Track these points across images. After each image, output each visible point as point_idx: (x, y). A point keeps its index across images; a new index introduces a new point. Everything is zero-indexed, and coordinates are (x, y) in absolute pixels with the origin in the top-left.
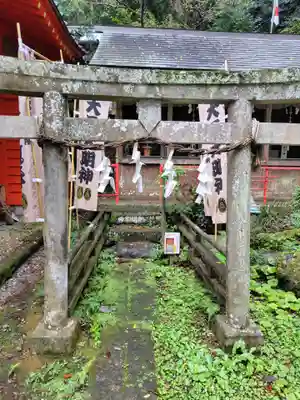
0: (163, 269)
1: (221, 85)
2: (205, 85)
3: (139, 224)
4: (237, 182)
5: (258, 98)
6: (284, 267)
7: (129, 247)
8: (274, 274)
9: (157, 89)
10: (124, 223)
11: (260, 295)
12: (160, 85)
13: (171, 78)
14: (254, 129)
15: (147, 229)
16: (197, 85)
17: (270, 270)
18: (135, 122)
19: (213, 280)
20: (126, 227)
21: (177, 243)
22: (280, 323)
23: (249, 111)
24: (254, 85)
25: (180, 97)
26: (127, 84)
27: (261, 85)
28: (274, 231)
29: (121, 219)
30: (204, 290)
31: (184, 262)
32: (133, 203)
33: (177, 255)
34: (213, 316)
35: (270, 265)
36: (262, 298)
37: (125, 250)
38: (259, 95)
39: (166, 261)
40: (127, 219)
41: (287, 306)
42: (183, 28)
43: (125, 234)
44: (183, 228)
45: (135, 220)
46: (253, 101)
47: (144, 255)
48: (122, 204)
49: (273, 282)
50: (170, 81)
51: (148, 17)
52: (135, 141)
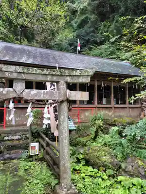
0: (30, 164)
1: (52, 75)
2: (46, 75)
3: (17, 140)
4: (62, 117)
5: (68, 81)
6: (87, 154)
7: (10, 154)
8: (83, 158)
9: (23, 75)
10: (8, 140)
11: (77, 171)
12: (24, 73)
13: (29, 70)
14: (68, 94)
15: (21, 142)
16: (41, 74)
17: (81, 156)
18: (11, 89)
19: (55, 167)
20: (9, 142)
21: (37, 148)
22: (86, 183)
23: (65, 86)
24: (67, 76)
25: (34, 79)
26: (7, 71)
27: (69, 76)
28: (83, 137)
29: (6, 138)
30: (51, 173)
31: (41, 158)
32: (13, 128)
33: (38, 155)
34: (54, 186)
35: (82, 154)
36: (78, 172)
37: (8, 156)
38: (69, 79)
39: (31, 159)
40: (10, 138)
41: (90, 173)
42: (40, 47)
43: (8, 146)
44: (40, 140)
45: (15, 138)
46: (66, 82)
47: (19, 157)
48: (8, 129)
49: (83, 163)
50: (29, 72)
51: (24, 40)
52: (11, 99)
